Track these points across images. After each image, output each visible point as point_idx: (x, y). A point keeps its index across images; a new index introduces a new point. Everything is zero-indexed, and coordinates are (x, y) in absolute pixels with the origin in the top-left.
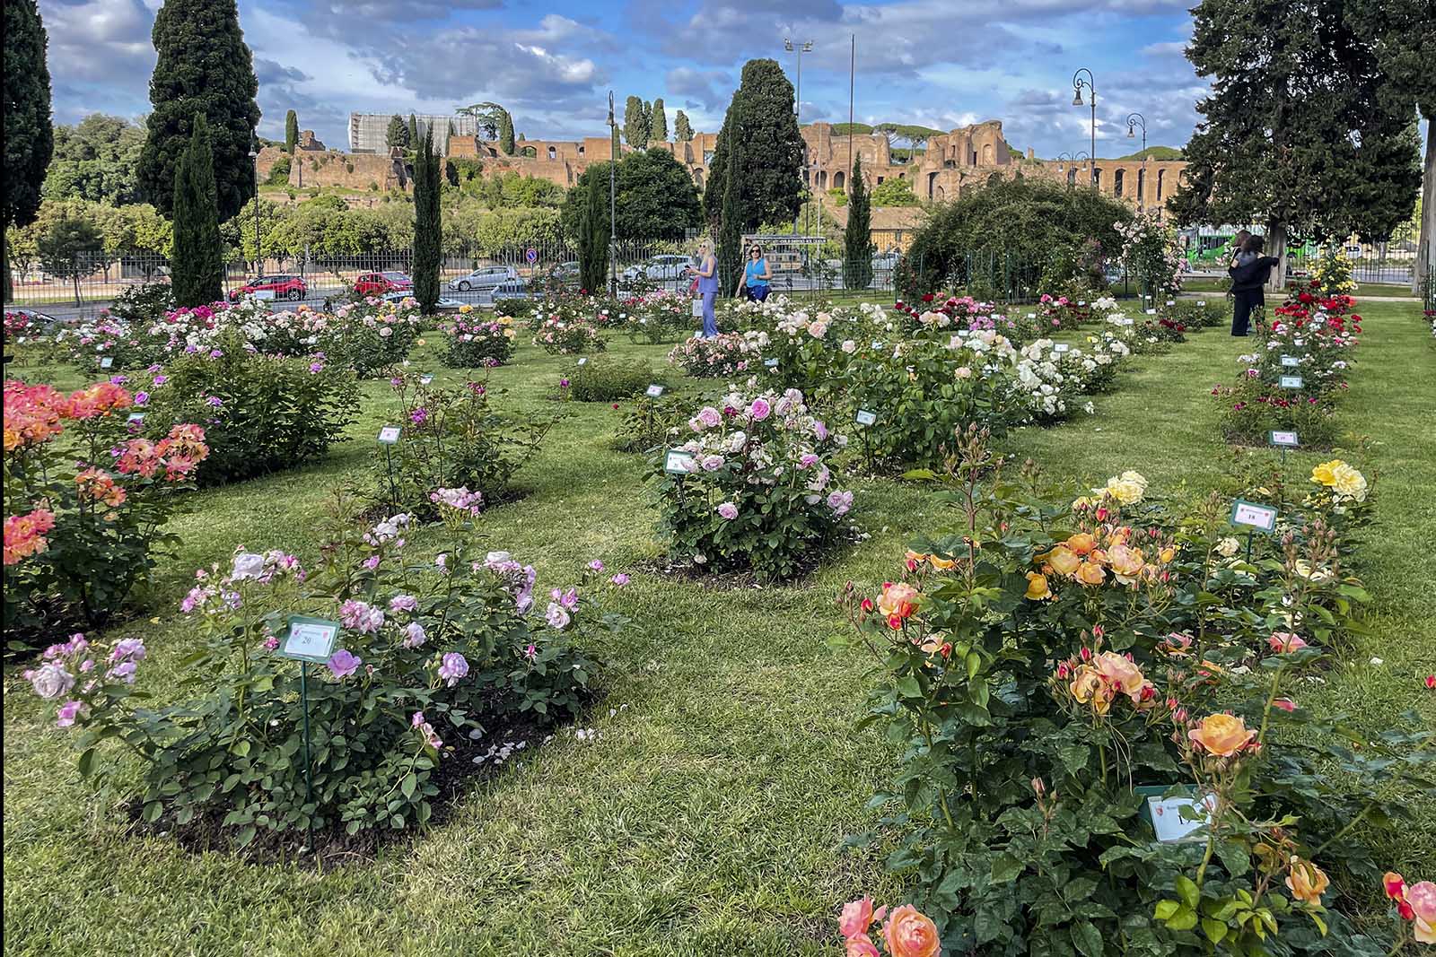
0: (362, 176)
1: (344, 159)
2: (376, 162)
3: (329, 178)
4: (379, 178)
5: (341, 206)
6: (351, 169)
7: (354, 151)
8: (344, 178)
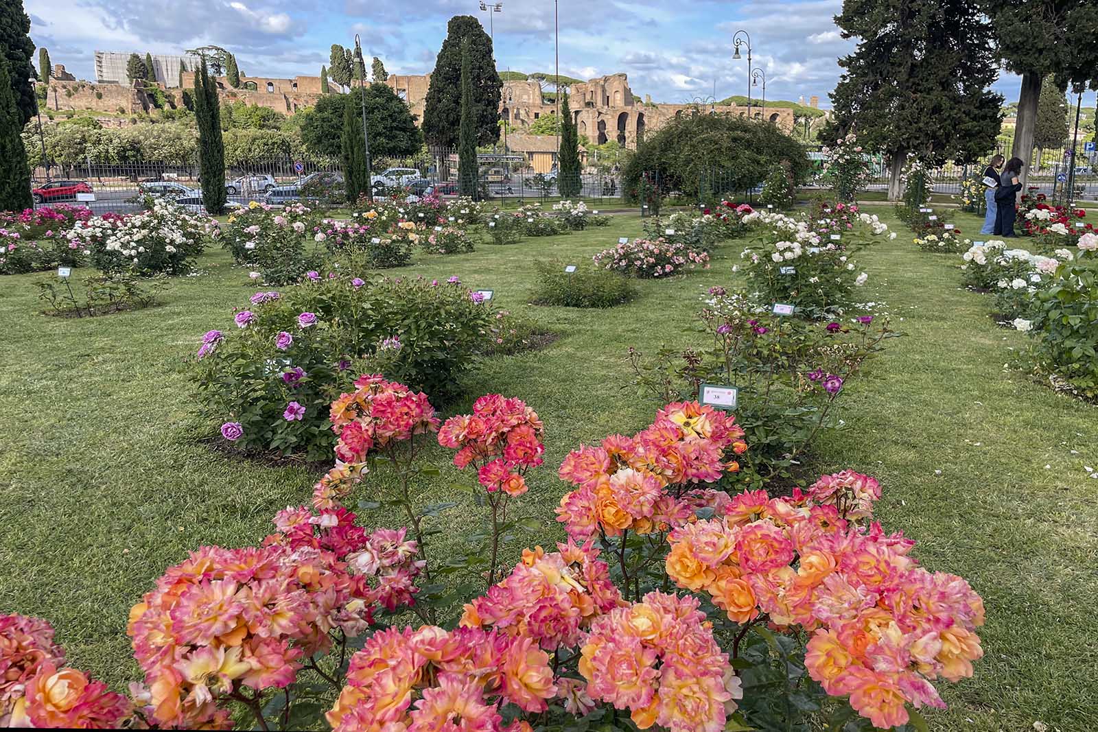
0: (110, 102)
1: (93, 88)
2: (120, 91)
3: (80, 103)
4: (125, 103)
5: (97, 125)
6: (100, 96)
7: (99, 82)
8: (94, 103)
